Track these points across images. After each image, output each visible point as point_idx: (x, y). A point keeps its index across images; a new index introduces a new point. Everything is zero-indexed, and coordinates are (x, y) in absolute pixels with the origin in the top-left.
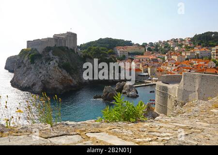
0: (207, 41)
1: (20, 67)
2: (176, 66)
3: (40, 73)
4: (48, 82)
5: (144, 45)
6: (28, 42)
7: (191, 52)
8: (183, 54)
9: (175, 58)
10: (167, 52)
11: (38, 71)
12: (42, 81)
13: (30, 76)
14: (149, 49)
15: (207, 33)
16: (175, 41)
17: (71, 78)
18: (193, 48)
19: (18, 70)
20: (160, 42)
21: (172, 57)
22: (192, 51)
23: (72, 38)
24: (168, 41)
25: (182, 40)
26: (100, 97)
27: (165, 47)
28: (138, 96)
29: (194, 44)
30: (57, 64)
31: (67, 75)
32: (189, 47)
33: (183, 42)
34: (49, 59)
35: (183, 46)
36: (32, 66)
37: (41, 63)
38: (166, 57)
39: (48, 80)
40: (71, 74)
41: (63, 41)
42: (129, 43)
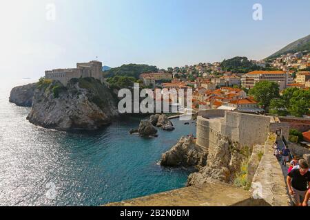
0: (237, 67)
1: (40, 101)
2: (208, 95)
3: (68, 108)
4: (77, 118)
5: (170, 71)
6: (46, 72)
7: (221, 80)
8: (213, 81)
9: (205, 86)
10: (195, 78)
11: (65, 105)
12: (70, 117)
13: (55, 111)
14: (177, 76)
15: (235, 58)
16: (203, 66)
17: (102, 112)
18: (222, 74)
19: (37, 104)
20: (187, 67)
21: (202, 85)
22: (221, 78)
23: (97, 67)
24: (195, 66)
25: (210, 65)
26: (136, 131)
27: (193, 73)
28: (173, 129)
29: (223, 70)
30: (86, 98)
31: (98, 109)
32: (218, 74)
33: (212, 68)
34: (76, 93)
35: (212, 72)
36: (56, 100)
37: (68, 97)
38: (195, 85)
39: (77, 115)
40: (101, 108)
41: (88, 71)
42: (154, 69)
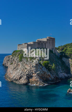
1: (12, 64)
3: (26, 69)
4: (31, 76)
11: (24, 67)
12: (27, 75)
13: (18, 71)
31: (46, 71)
34: (33, 58)
36: (20, 63)
37: (27, 61)
39: (31, 74)
41: (44, 44)
